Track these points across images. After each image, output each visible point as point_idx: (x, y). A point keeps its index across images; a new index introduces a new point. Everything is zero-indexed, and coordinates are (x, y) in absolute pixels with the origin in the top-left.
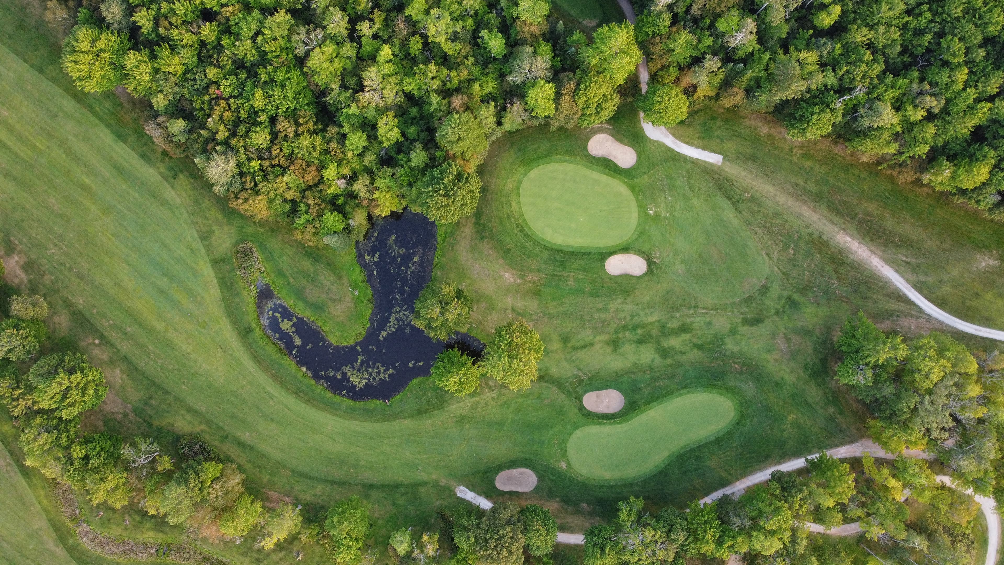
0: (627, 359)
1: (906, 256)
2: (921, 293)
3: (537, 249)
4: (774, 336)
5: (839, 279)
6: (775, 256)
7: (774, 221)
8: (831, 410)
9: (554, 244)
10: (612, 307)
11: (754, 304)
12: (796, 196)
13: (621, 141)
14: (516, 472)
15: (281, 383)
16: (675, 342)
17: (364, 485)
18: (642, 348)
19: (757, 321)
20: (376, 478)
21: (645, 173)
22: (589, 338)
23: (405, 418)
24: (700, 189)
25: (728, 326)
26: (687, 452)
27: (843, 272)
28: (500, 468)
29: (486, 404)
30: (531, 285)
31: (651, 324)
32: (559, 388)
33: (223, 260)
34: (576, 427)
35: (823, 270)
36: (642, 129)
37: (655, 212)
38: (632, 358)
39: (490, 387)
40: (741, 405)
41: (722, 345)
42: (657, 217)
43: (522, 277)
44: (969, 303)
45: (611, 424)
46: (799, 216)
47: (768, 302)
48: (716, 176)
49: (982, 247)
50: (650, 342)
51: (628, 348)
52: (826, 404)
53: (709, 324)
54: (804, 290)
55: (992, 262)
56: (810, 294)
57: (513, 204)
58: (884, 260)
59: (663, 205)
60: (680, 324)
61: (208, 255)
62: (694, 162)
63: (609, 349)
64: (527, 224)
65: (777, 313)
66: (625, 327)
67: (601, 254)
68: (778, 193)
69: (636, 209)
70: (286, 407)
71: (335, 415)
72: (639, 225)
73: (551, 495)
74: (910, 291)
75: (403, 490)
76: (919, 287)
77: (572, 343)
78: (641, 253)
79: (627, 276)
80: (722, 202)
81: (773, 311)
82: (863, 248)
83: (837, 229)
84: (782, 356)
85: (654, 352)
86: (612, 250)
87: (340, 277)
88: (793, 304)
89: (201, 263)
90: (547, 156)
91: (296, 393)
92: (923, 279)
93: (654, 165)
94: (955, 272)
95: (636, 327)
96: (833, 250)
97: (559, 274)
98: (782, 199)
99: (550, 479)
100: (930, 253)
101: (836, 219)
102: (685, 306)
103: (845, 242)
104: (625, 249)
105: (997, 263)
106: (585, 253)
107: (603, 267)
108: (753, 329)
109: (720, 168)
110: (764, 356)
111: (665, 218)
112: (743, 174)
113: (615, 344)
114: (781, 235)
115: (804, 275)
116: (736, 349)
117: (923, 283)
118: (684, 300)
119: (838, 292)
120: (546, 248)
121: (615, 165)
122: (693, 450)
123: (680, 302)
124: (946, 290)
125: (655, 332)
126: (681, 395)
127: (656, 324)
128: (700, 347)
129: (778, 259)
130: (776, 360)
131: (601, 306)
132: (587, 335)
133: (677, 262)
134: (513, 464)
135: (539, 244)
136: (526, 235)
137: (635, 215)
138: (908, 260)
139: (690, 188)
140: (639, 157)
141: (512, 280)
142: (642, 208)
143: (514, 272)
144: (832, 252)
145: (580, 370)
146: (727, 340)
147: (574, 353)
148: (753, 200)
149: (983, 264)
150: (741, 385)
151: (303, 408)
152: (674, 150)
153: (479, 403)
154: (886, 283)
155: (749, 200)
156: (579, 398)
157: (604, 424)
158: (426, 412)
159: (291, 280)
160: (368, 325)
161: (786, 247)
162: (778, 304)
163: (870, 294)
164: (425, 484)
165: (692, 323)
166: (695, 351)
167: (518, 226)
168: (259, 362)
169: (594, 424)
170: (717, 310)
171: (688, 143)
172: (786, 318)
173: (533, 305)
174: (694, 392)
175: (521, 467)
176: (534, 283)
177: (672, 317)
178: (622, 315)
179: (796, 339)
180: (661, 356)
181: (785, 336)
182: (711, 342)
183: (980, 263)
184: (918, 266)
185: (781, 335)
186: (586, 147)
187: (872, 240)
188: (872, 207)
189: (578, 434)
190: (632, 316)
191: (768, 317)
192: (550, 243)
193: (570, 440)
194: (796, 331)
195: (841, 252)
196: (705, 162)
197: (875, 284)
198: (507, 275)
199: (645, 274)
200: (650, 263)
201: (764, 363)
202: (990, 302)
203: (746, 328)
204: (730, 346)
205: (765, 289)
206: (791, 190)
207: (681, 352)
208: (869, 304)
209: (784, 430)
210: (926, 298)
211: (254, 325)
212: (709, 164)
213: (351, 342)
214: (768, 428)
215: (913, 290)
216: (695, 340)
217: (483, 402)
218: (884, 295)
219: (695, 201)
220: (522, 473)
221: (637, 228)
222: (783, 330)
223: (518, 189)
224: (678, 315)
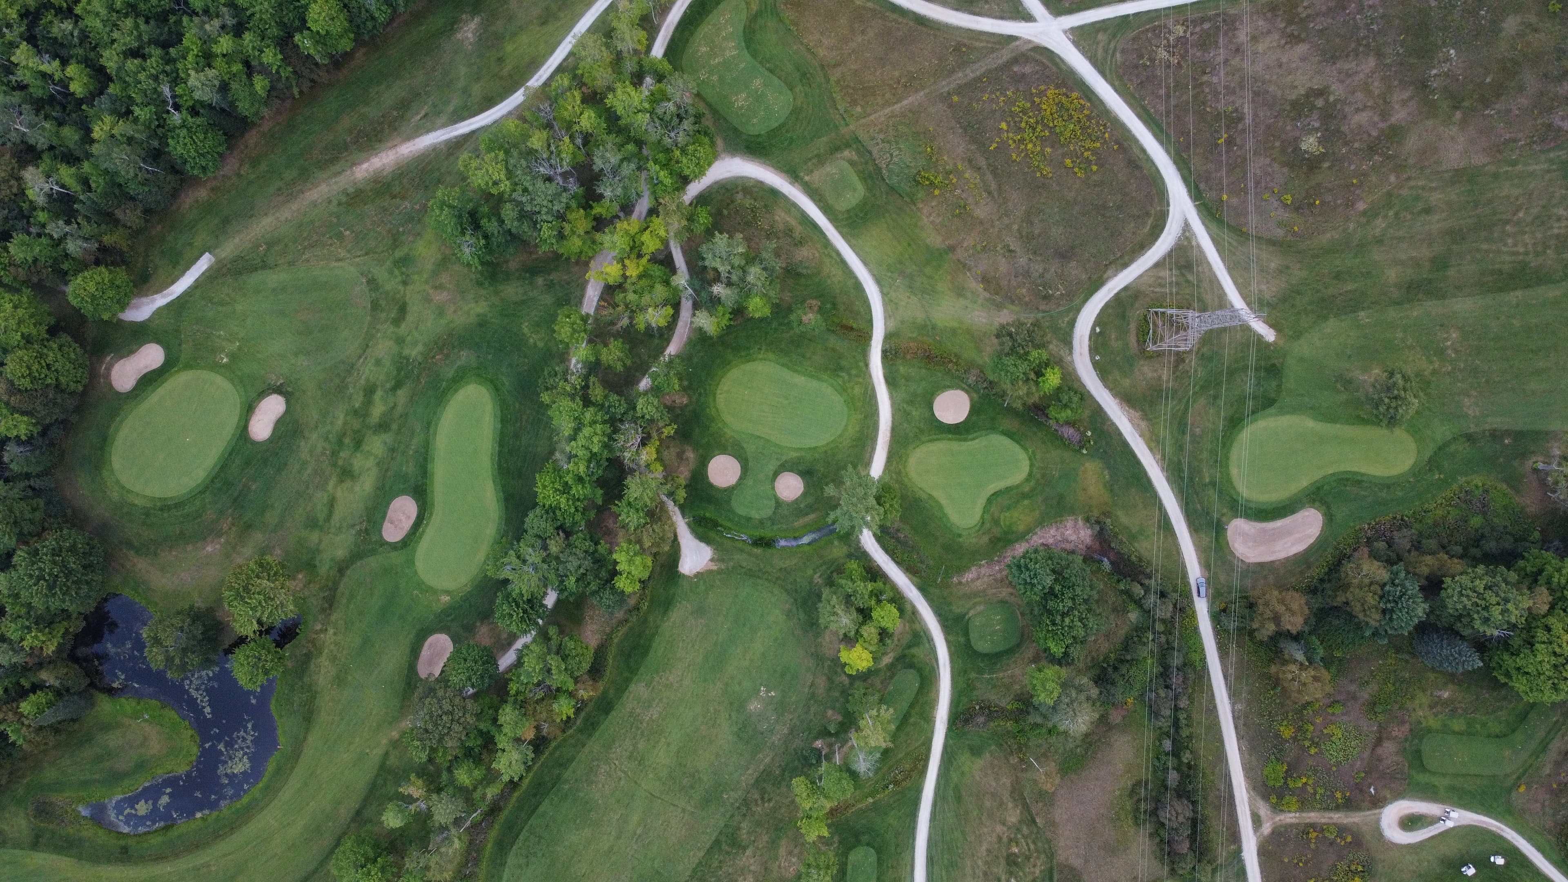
0: (368, 470)
1: (417, 113)
2: (463, 119)
3: (198, 503)
4: (427, 300)
5: (403, 198)
6: (343, 253)
7: (305, 235)
8: (540, 281)
9: (203, 481)
10: (304, 455)
11: (383, 303)
12: (291, 197)
13: (132, 352)
14: (425, 652)
15: (197, 847)
16: (378, 410)
17: (353, 820)
18: (366, 447)
19: (403, 309)
20: (352, 804)
21: (180, 345)
22: (326, 498)
23: (305, 738)
24: (228, 295)
25: (391, 343)
26: (499, 460)
27: (398, 189)
28: (412, 667)
29: (336, 644)
30: (234, 529)
31: (345, 424)
32: (361, 558)
33: (37, 837)
34: (411, 562)
35: (385, 210)
36: (133, 324)
37: (227, 356)
38: (371, 463)
39: (321, 630)
40: (479, 375)
41: (408, 360)
42: (233, 357)
43: (219, 534)
44: (505, 72)
45: (427, 524)
46: (314, 204)
47: (388, 287)
48: (224, 270)
49: (451, 26)
50: (364, 436)
51: (358, 462)
52: (531, 283)
53: (378, 362)
54: (396, 242)
55: (473, 25)
56: (404, 238)
57: (136, 502)
58: (409, 138)
59: (224, 343)
60: (362, 393)
61: (23, 849)
62: (197, 285)
63: (348, 483)
64: (165, 499)
65: (405, 283)
66: (334, 453)
67: (241, 436)
68: (278, 215)
69: (213, 374)
70: (225, 855)
71: (262, 809)
72: (231, 381)
73: (470, 629)
74: (457, 129)
75: (380, 782)
76: (459, 117)
77: (321, 517)
78: (263, 394)
79: (279, 423)
80: (255, 279)
81: (401, 288)
82: (383, 155)
83: (349, 172)
84: (454, 303)
85: (376, 438)
86: (242, 423)
87: (119, 725)
88: (405, 261)
89: (28, 860)
90: (104, 441)
91: (216, 838)
92: (451, 108)
93: (178, 331)
94: (463, 70)
95: (340, 442)
96: (368, 188)
97: (236, 494)
98: (286, 214)
99: (452, 620)
100: (428, 85)
101: (337, 168)
102: (345, 378)
103: (367, 171)
104: (249, 409)
105: (477, 20)
106: (230, 454)
107: (254, 443)
108: (410, 318)
109: (218, 262)
110: (443, 322)
111: (240, 348)
112: (237, 240)
113: (347, 474)
114: (324, 235)
115: (380, 233)
116: (420, 348)
117: (455, 111)
118: (338, 375)
119: (417, 207)
120: (201, 492)
121: (153, 372)
122: (500, 452)
123: (337, 381)
124: (477, 90)
125: (356, 424)
126: (435, 434)
127: (348, 418)
128: (398, 385)
129: (349, 251)
130: (455, 311)
131: (297, 467)
132: (320, 498)
133: (293, 361)
134: (415, 651)
135: (194, 497)
136: (177, 506)
137: (219, 379)
138: (423, 113)
139: (222, 305)
140: (158, 341)
141: (218, 546)
142: (216, 367)
143: (209, 539)
144: (371, 190)
145: (353, 525)
146: (406, 352)
147: (332, 522)
148: (270, 245)
149: (470, 35)
150: (459, 363)
151: (237, 838)
152: (172, 302)
153: (331, 651)
154: (434, 150)
155: (267, 250)
156: (383, 543)
157: (423, 531)
158: (311, 712)
159: (97, 776)
160: (187, 723)
161: (340, 236)
162: (396, 277)
163: (436, 174)
164: (387, 754)
165: (367, 380)
166: (400, 392)
167: (161, 510)
168: (162, 858)
169: (418, 542)
170: (367, 346)
171: (173, 282)
172: (416, 277)
173: (258, 537)
174: (439, 419)
175: (422, 645)
176: (233, 525)
177: (350, 398)
178: (319, 450)
179: (444, 278)
180: (385, 432)
181: (436, 288)
182: (399, 370)
183: (467, 38)
184: (435, 107)
185: (431, 291)
186: (118, 393)
187: (380, 141)
188: (347, 121)
189: (420, 565)
190: (327, 439)
191: (405, 294)
192: (198, 485)
193: (422, 576)
194: (435, 273)
195: (376, 181)
196: (203, 274)
197: (429, 163)
198: (209, 549)
199: (288, 402)
200: (278, 390)
201: (451, 325)
202: (516, 49)
203: (403, 326)
204: (414, 352)
205: (372, 283)
206: (281, 198)
207: (393, 408)
208: (448, 179)
209: (535, 344)
210: (474, 116)
211: (122, 842)
212: (206, 271)
213: (195, 750)
214: (521, 360)
215: (457, 126)
216: (388, 386)
217: (332, 647)
218: (447, 158)
219: (239, 308)
220: (430, 646)
221: (233, 384)
222: (427, 287)
223: (123, 487)
224: (351, 390)
